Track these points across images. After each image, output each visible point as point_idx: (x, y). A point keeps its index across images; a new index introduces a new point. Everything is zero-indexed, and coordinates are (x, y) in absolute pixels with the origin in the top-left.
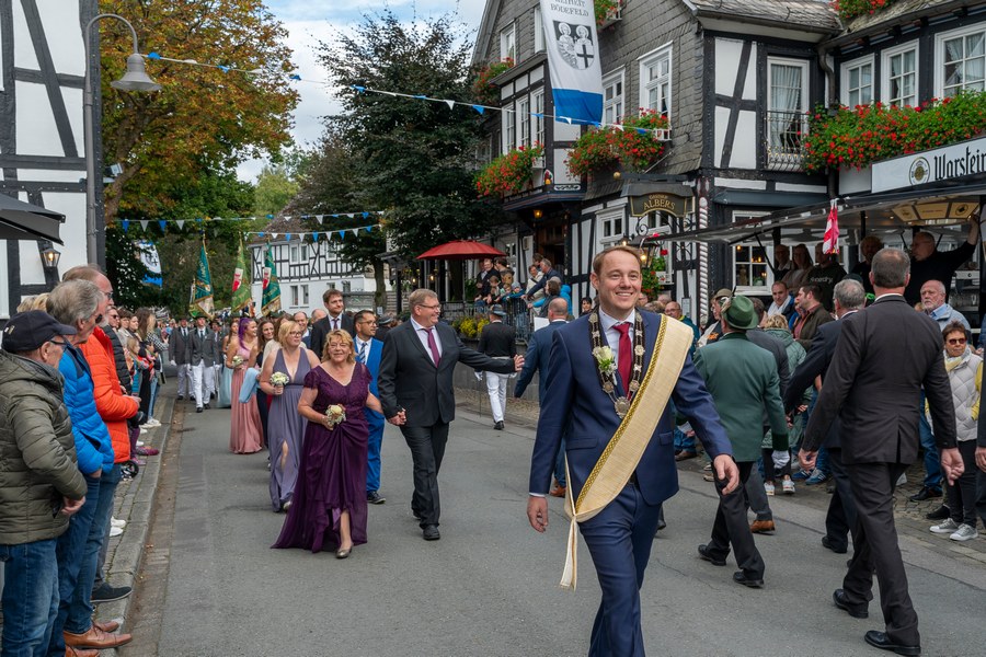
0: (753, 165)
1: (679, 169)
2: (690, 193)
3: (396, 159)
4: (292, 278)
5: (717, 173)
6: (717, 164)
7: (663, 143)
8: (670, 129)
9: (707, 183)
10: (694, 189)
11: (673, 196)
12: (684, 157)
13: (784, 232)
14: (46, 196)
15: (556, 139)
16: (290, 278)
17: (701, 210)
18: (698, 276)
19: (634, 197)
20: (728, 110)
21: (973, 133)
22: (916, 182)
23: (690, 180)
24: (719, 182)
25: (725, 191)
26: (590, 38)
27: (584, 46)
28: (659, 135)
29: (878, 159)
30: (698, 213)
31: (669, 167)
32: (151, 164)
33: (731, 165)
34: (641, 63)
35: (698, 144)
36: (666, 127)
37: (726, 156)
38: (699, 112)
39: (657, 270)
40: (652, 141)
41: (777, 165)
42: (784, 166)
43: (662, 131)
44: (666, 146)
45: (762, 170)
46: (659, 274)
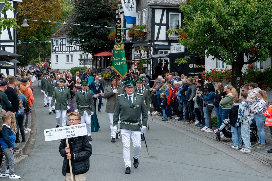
0: (164, 39)
1: (148, 39)
4: (67, 52)
5: (155, 41)
6: (155, 39)
9: (153, 44)
10: (150, 45)
11: (145, 47)
12: (149, 37)
16: (66, 52)
19: (135, 47)
20: (158, 26)
23: (150, 43)
24: (156, 43)
25: (157, 46)
26: (133, 3)
27: (131, 5)
28: (144, 31)
30: (151, 50)
31: (146, 39)
33: (159, 39)
34: (143, 12)
35: (151, 34)
36: (146, 29)
37: (158, 37)
38: (151, 27)
39: (143, 63)
40: (142, 32)
41: (171, 39)
42: (173, 39)
43: (145, 30)
44: (146, 34)
45: (168, 40)
46: (144, 64)
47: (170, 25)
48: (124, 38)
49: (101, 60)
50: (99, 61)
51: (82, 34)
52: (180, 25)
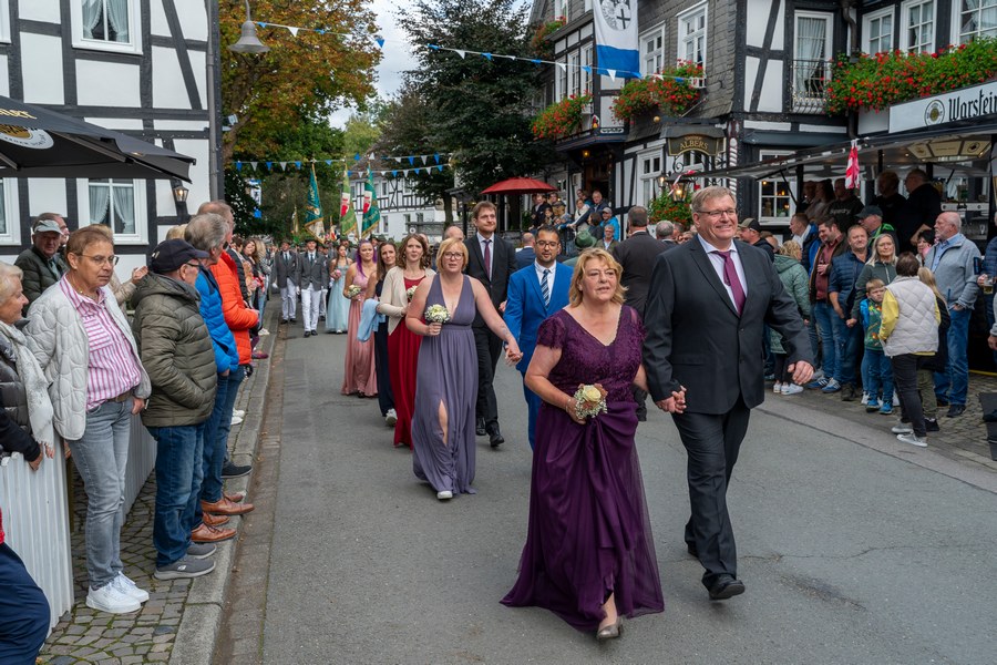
0: (779, 109)
1: (712, 113)
2: (721, 135)
3: (464, 107)
5: (746, 115)
6: (747, 108)
7: (698, 90)
8: (705, 78)
9: (736, 126)
10: (725, 131)
11: (706, 138)
12: (716, 104)
13: (806, 168)
14: (176, 142)
15: (603, 88)
17: (732, 149)
19: (671, 138)
20: (758, 60)
21: (986, 77)
22: (931, 122)
23: (722, 123)
24: (748, 124)
25: (753, 133)
28: (695, 83)
29: (895, 102)
30: (728, 152)
31: (703, 112)
32: (260, 115)
33: (761, 108)
34: (680, 20)
35: (730, 91)
36: (701, 77)
37: (755, 101)
40: (688, 90)
43: (697, 80)
44: (701, 93)
45: (789, 112)
47: (795, 57)
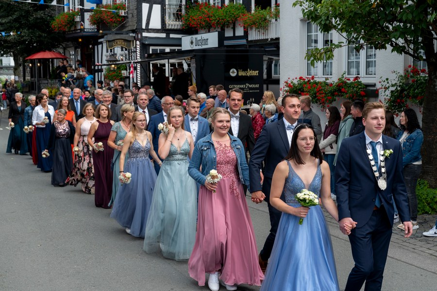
0: (159, 26)
1: (129, 28)
2: (133, 39)
5: (143, 30)
6: (144, 27)
7: (124, 17)
8: (127, 10)
9: (139, 35)
10: (135, 37)
11: (125, 40)
12: (131, 24)
18: (137, 73)
19: (108, 41)
20: (148, 5)
23: (134, 33)
24: (145, 34)
25: (147, 38)
28: (122, 13)
30: (136, 47)
31: (126, 27)
33: (150, 27)
35: (135, 19)
36: (125, 10)
37: (148, 23)
38: (136, 5)
39: (122, 70)
40: (119, 16)
41: (170, 27)
42: (173, 27)
43: (123, 11)
44: (125, 18)
45: (164, 29)
46: (123, 72)
47: (167, 3)
48: (82, 27)
49: (32, 66)
50: (28, 69)
51: (4, 21)
52: (185, 4)
